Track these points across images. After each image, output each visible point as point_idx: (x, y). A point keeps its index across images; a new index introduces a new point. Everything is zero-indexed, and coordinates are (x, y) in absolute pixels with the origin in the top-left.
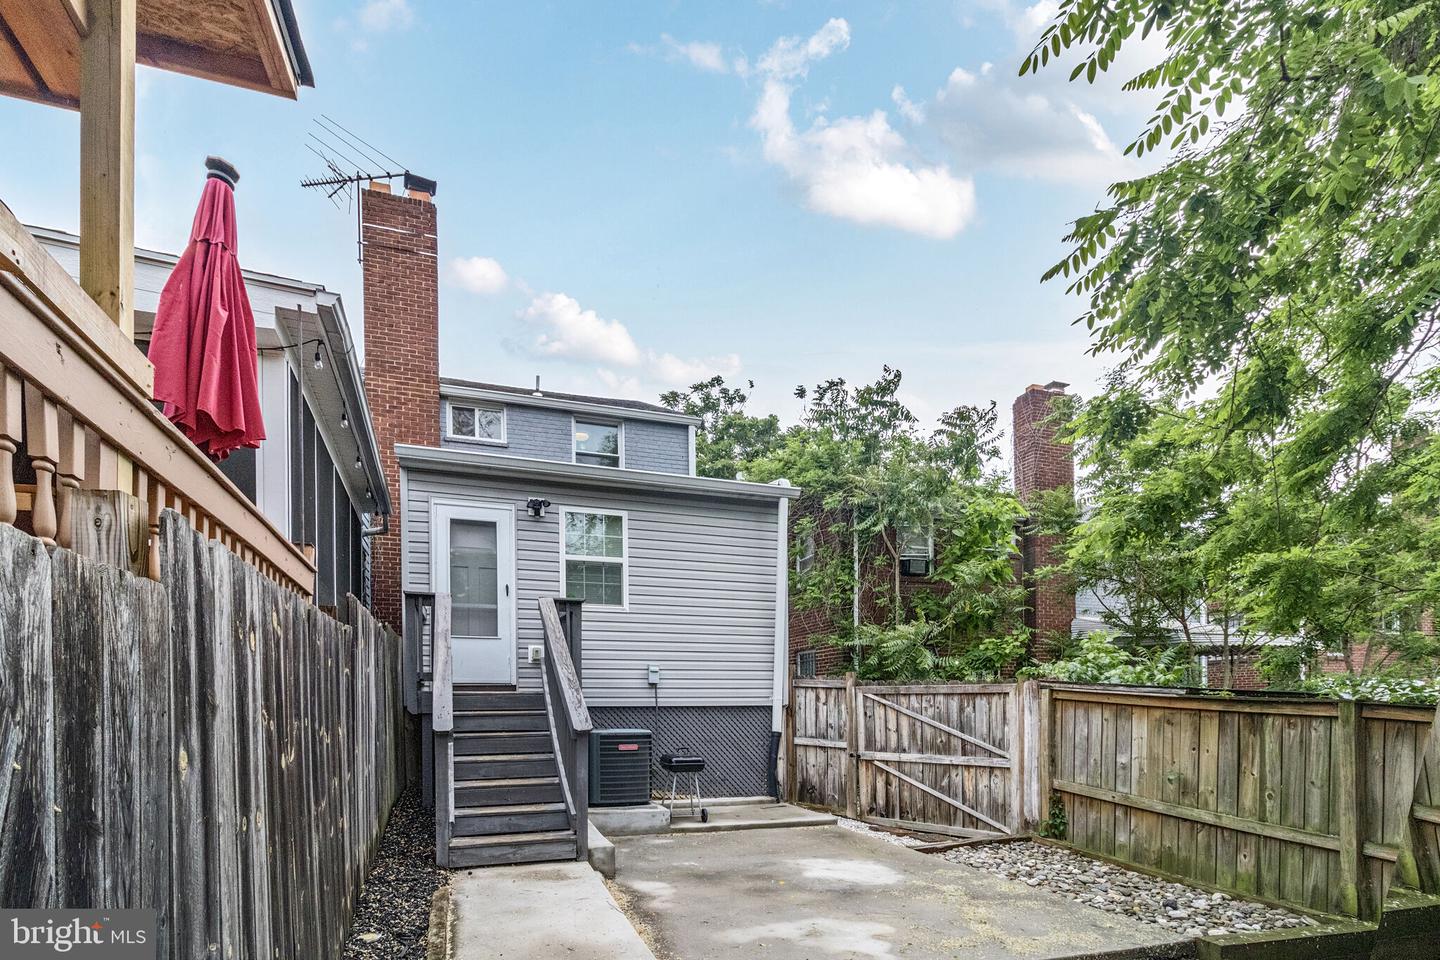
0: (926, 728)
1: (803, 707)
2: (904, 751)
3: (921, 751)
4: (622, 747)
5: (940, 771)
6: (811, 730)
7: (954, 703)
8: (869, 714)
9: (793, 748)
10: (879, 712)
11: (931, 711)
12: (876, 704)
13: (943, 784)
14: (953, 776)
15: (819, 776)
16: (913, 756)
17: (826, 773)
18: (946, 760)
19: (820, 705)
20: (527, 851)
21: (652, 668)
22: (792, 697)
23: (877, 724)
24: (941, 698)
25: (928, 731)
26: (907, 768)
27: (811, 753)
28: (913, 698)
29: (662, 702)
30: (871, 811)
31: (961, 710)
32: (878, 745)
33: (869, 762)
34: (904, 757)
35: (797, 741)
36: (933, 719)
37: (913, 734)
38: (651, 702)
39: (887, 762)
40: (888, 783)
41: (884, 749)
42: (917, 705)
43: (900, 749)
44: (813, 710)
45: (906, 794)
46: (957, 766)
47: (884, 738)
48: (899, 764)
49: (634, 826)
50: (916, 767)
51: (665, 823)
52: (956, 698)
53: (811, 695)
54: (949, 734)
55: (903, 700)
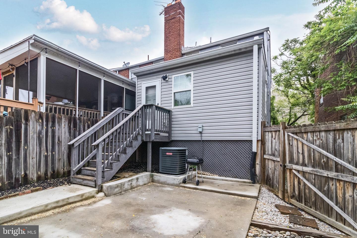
0: (316, 152)
1: (267, 141)
2: (306, 166)
3: (313, 167)
4: (167, 154)
5: (323, 180)
6: (270, 152)
7: (331, 136)
8: (291, 144)
9: (263, 160)
10: (295, 142)
11: (318, 142)
12: (293, 139)
13: (325, 189)
14: (331, 184)
15: (272, 174)
16: (308, 169)
17: (274, 173)
18: (325, 173)
19: (273, 139)
20: (85, 182)
21: (199, 126)
22: (263, 136)
23: (294, 149)
24: (323, 134)
25: (317, 155)
26: (307, 176)
27: (270, 162)
28: (309, 134)
29: (204, 139)
30: (293, 197)
31: (335, 140)
32: (295, 161)
33: (291, 170)
34: (305, 169)
35: (265, 156)
36: (319, 147)
37: (309, 156)
38: (199, 139)
39: (298, 171)
40: (299, 183)
41: (297, 164)
42: (311, 139)
43: (304, 165)
44: (271, 142)
45: (307, 191)
46: (332, 179)
47: (297, 157)
48: (304, 173)
49: (168, 182)
50: (311, 175)
51: (178, 183)
52: (332, 133)
53: (270, 134)
54: (328, 158)
55: (305, 136)
